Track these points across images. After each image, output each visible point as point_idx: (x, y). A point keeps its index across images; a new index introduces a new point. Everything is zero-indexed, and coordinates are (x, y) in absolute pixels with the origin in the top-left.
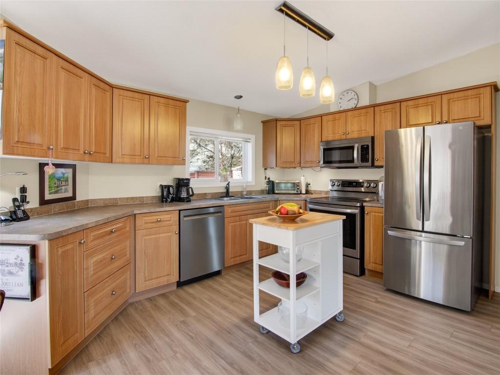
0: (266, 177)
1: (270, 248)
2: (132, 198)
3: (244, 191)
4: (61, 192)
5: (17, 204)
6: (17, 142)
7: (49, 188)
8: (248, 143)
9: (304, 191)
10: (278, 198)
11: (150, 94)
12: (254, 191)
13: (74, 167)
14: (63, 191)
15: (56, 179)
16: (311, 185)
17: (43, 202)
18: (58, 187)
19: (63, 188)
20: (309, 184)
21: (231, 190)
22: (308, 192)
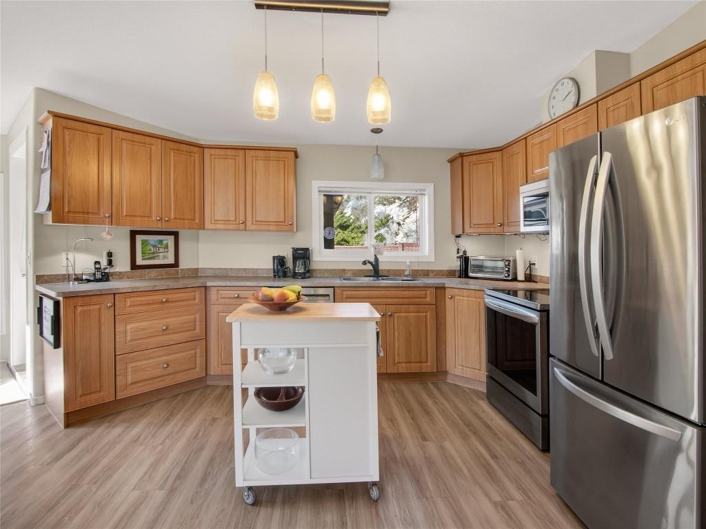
0: (458, 249)
1: (426, 362)
2: (245, 270)
3: (406, 270)
4: (159, 259)
5: (98, 266)
6: (68, 212)
7: (143, 253)
8: (423, 196)
9: (521, 276)
10: (444, 284)
11: (244, 149)
12: (432, 271)
13: (176, 234)
14: (161, 258)
15: (152, 245)
16: (536, 266)
17: (134, 266)
18: (154, 253)
19: (161, 254)
20: (534, 264)
21: (381, 267)
22: (529, 278)
